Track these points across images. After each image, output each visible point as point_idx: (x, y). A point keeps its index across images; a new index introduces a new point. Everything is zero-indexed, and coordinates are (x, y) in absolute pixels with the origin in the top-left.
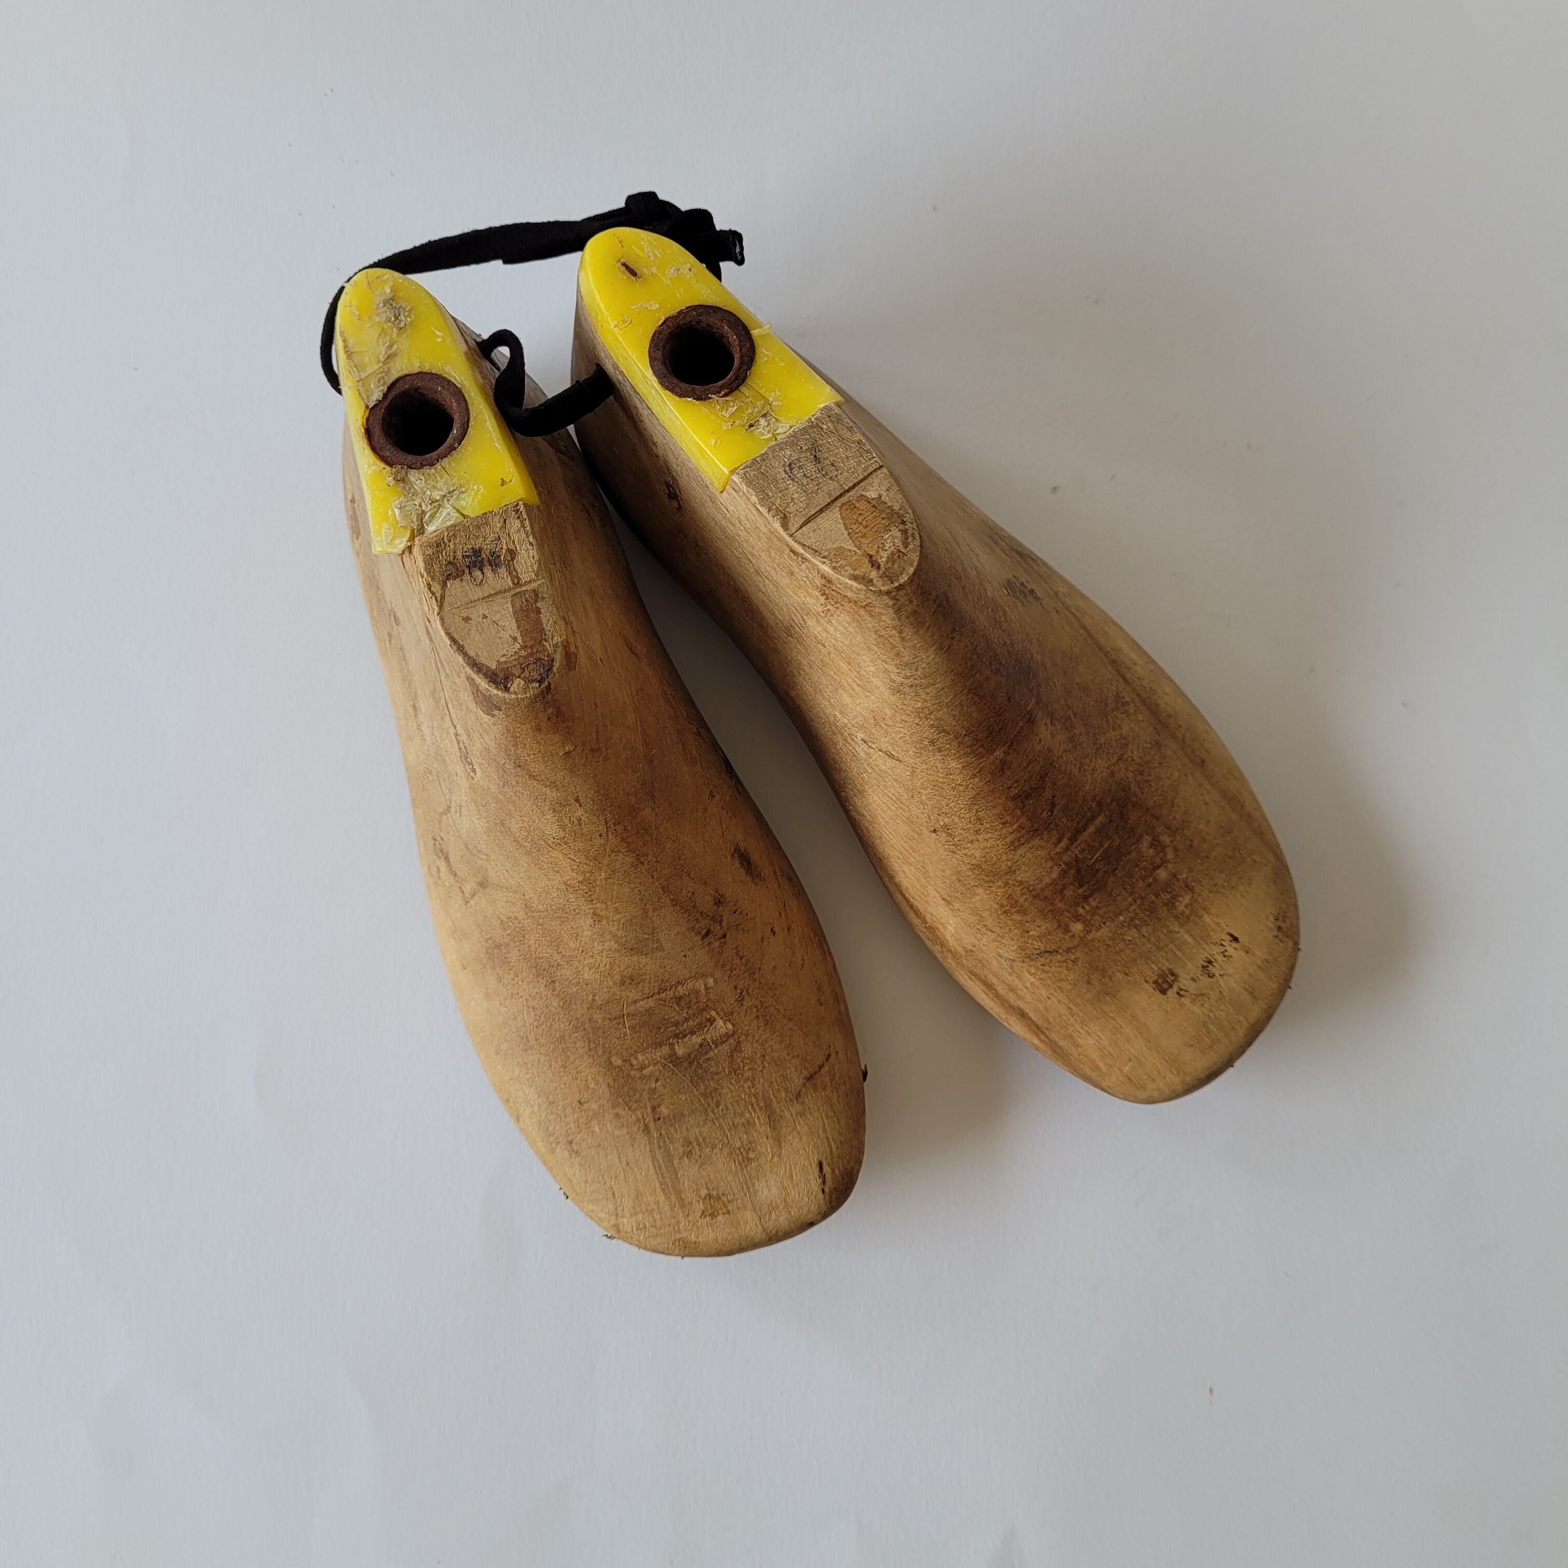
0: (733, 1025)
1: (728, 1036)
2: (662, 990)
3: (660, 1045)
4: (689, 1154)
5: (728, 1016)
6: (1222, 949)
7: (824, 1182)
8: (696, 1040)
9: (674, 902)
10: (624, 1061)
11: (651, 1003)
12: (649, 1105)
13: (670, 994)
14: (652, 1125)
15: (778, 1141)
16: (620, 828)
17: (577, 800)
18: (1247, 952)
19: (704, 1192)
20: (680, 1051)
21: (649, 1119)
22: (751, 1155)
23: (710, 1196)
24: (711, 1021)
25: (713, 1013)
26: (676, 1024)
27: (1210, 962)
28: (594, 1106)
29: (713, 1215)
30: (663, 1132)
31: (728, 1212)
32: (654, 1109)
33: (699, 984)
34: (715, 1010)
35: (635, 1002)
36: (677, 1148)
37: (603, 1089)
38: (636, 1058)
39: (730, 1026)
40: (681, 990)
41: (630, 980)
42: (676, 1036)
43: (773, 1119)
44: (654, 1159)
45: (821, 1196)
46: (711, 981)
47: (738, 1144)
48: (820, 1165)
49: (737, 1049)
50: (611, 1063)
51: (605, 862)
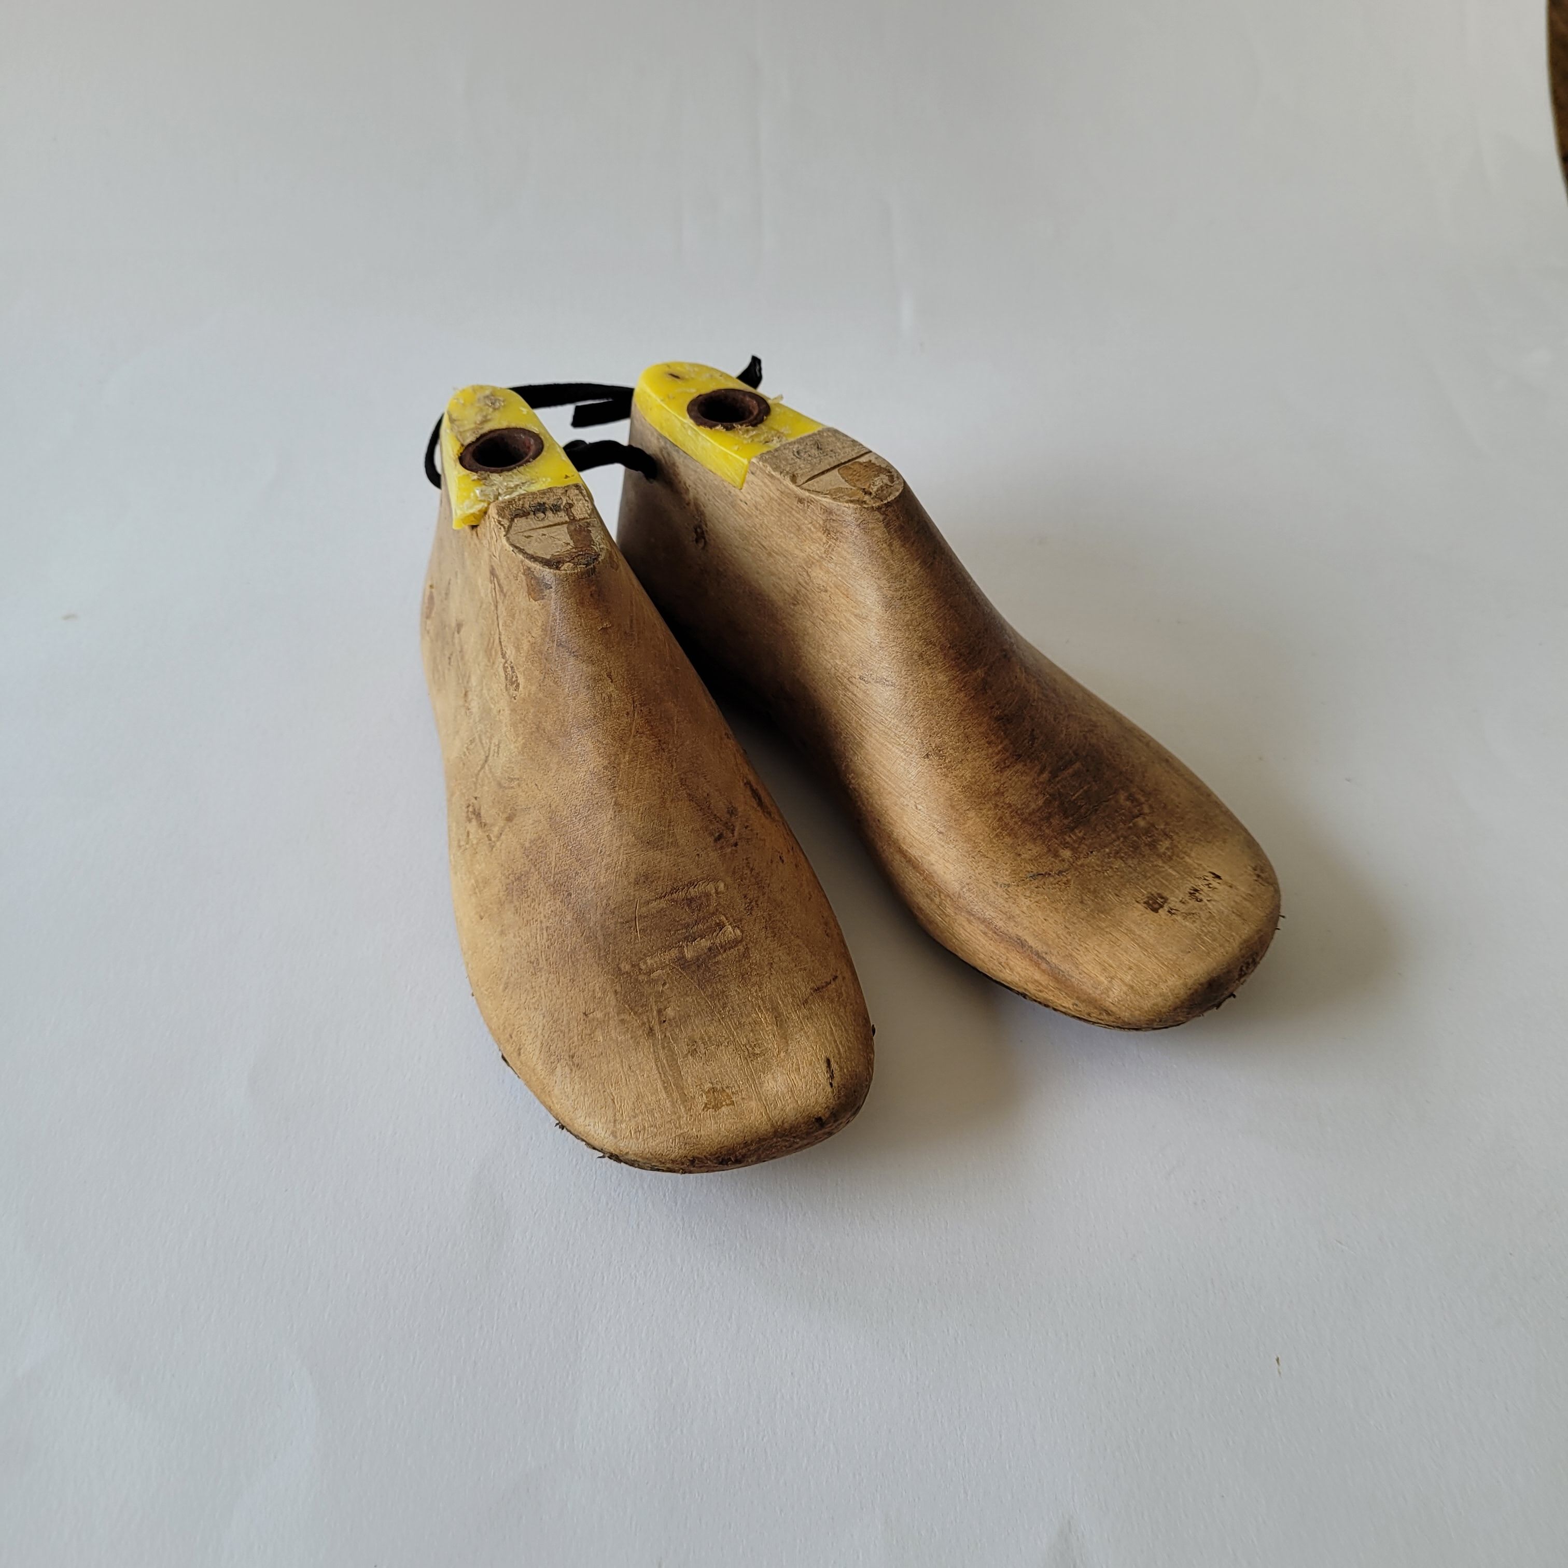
0: (742, 932)
1: (736, 942)
2: (675, 890)
3: (670, 948)
4: (693, 1052)
5: (737, 923)
6: (1207, 882)
7: (832, 1077)
8: (705, 943)
9: (691, 797)
10: (633, 966)
11: (663, 904)
12: (655, 1008)
13: (682, 894)
14: (657, 1028)
15: (785, 1037)
16: (645, 710)
17: (609, 676)
18: (1231, 887)
19: (708, 1086)
20: (689, 954)
21: (655, 1023)
22: (757, 1051)
23: (714, 1090)
24: (721, 926)
25: (723, 918)
26: (687, 926)
27: (1197, 890)
28: (599, 1015)
29: (716, 1107)
30: (668, 1034)
31: (733, 1103)
32: (660, 1012)
33: (711, 888)
34: (724, 915)
35: (648, 902)
36: (681, 1048)
37: (611, 999)
38: (645, 963)
39: (738, 932)
40: (693, 892)
41: (645, 879)
42: (686, 938)
43: (779, 1020)
44: (657, 1059)
45: (829, 1089)
46: (721, 886)
47: (744, 1041)
48: (828, 1061)
49: (746, 955)
50: (620, 969)
51: (631, 742)
